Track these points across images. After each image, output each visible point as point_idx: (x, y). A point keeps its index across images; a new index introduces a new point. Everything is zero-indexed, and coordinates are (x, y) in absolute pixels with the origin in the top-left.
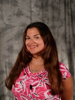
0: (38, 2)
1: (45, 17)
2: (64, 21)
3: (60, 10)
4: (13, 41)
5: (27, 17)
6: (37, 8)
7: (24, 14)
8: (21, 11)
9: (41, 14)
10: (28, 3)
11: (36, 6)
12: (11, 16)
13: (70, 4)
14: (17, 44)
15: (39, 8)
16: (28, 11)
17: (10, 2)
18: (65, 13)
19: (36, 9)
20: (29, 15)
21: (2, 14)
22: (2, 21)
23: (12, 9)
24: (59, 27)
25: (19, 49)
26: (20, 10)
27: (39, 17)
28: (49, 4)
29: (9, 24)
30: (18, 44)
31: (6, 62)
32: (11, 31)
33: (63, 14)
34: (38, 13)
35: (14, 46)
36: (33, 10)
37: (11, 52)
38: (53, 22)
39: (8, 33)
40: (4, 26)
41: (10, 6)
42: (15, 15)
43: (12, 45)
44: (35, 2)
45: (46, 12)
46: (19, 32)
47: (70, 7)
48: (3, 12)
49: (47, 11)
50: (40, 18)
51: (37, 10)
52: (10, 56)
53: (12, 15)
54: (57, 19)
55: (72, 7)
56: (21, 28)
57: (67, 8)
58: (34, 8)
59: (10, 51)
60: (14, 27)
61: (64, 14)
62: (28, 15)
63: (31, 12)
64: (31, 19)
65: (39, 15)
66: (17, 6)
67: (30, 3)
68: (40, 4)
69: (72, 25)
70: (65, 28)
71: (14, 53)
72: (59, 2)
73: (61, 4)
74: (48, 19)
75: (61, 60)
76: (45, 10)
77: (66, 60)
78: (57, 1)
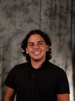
0: (48, 11)
1: (53, 25)
2: (70, 29)
3: (67, 19)
5: (37, 24)
6: (46, 16)
7: (34, 21)
8: (31, 19)
9: (49, 22)
10: (38, 12)
11: (45, 14)
12: (22, 22)
15: (48, 17)
16: (37, 19)
17: (22, 10)
18: (72, 23)
19: (45, 17)
21: (15, 21)
22: (14, 26)
24: (65, 35)
26: (31, 17)
27: (47, 24)
28: (57, 13)
29: (20, 29)
31: (15, 63)
32: (21, 36)
34: (46, 20)
36: (42, 18)
38: (60, 30)
39: (19, 37)
40: (16, 31)
41: (22, 13)
42: (26, 22)
44: (45, 11)
45: (54, 21)
48: (16, 18)
49: (54, 19)
50: (48, 26)
51: (46, 18)
52: (19, 58)
53: (24, 22)
54: (63, 27)
57: (73, 17)
58: (43, 17)
59: (19, 54)
60: (25, 32)
61: (70, 23)
62: (38, 23)
63: (40, 19)
64: (40, 26)
65: (47, 22)
66: (28, 13)
67: (40, 11)
68: (49, 13)
70: (71, 36)
72: (66, 11)
73: (68, 14)
74: (55, 27)
75: (65, 66)
76: (53, 18)
77: (70, 66)
78: (65, 11)
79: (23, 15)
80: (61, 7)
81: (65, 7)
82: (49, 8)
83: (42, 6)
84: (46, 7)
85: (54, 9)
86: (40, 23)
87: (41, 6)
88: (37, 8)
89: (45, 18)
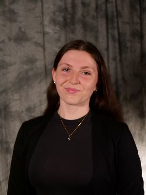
0: (57, 13)
3: (98, 31)
4: (10, 94)
5: (37, 44)
6: (55, 26)
7: (31, 39)
8: (24, 33)
9: (63, 39)
10: (37, 17)
11: (54, 22)
12: (3, 42)
13: (116, 20)
14: (17, 100)
15: (59, 27)
16: (37, 32)
19: (54, 28)
20: (40, 41)
23: (5, 28)
25: (21, 111)
26: (23, 30)
28: (77, 18)
30: (20, 99)
32: (4, 74)
33: (104, 39)
34: (56, 36)
35: (10, 105)
36: (47, 30)
37: (6, 118)
42: (12, 41)
43: (8, 103)
44: (52, 15)
45: (72, 36)
46: (20, 76)
47: (116, 25)
49: (73, 32)
51: (56, 31)
52: (3, 125)
53: (7, 41)
55: (120, 25)
56: (26, 67)
57: (110, 26)
58: (49, 27)
59: (3, 116)
60: (11, 65)
61: (106, 38)
63: (44, 34)
64: (44, 49)
65: (59, 40)
66: (15, 21)
67: (41, 15)
68: (61, 19)
69: (121, 61)
71: (12, 119)
72: (95, 14)
73: (99, 19)
76: (69, 30)
78: (92, 12)
79: (4, 26)
80: (84, 4)
81: (93, 5)
82: (61, 6)
83: (44, 4)
84: (54, 4)
85: (69, 9)
86: (44, 41)
87: (42, 4)
88: (34, 9)
89: (53, 30)
